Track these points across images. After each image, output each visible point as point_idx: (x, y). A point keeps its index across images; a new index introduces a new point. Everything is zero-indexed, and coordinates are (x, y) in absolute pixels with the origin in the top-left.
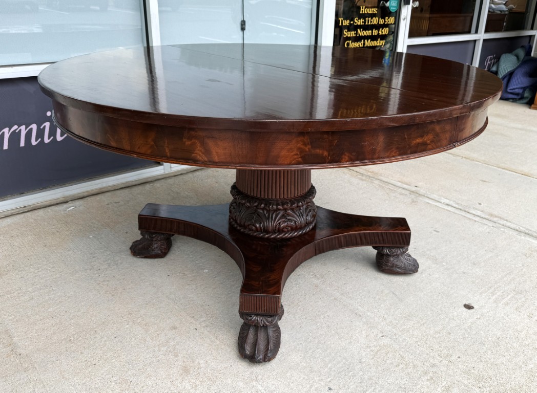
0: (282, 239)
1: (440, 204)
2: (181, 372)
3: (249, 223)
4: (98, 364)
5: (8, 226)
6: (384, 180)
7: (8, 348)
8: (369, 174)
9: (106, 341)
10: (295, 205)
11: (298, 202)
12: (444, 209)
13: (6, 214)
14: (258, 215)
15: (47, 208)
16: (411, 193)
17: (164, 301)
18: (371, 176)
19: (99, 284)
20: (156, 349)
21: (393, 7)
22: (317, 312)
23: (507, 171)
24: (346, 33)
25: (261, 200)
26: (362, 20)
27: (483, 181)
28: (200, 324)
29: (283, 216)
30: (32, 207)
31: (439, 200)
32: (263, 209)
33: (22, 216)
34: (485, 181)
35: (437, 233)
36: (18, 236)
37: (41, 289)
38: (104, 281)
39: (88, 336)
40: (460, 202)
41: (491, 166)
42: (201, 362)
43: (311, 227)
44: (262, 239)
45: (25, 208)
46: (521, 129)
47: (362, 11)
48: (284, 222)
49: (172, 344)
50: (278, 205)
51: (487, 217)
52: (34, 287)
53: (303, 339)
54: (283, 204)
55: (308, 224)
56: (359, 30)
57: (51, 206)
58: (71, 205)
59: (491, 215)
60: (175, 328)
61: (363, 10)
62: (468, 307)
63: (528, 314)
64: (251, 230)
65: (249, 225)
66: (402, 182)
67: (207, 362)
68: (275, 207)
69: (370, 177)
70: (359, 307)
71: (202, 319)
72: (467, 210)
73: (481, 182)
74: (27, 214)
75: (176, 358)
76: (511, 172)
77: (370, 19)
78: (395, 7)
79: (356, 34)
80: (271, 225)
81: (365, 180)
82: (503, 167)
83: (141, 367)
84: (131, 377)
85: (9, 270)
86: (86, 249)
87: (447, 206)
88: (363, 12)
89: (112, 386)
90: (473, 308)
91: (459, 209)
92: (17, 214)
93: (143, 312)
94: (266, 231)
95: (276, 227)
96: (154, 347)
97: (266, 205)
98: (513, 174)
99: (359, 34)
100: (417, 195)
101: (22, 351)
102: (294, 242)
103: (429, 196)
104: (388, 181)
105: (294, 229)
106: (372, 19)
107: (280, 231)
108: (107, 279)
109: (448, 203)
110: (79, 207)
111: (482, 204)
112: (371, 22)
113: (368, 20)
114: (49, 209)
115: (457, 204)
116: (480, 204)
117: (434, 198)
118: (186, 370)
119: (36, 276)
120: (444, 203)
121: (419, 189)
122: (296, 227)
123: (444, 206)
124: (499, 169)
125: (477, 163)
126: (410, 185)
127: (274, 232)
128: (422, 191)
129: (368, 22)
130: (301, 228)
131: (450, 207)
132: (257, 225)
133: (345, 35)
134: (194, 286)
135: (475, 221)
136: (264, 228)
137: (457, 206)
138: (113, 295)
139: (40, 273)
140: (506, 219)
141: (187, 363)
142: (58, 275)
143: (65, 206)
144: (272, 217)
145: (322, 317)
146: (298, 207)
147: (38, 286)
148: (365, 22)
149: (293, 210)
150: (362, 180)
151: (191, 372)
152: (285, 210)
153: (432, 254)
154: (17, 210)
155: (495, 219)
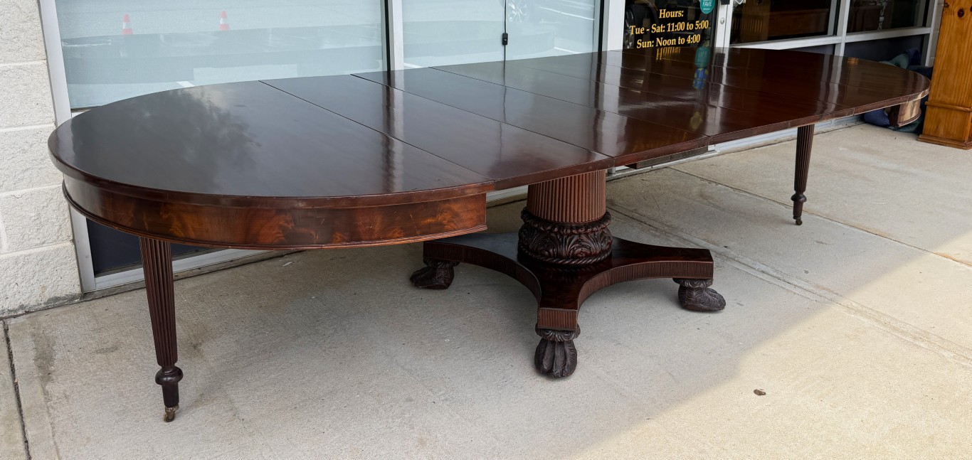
0: (576, 266)
1: (753, 271)
2: (417, 444)
3: (542, 248)
4: (326, 432)
5: (215, 283)
6: (684, 237)
7: (230, 413)
8: (666, 228)
9: (334, 410)
10: (589, 230)
11: (593, 227)
12: (757, 277)
13: (211, 268)
14: (551, 239)
15: (259, 264)
16: (718, 256)
17: (398, 371)
18: (668, 231)
19: (324, 351)
20: (390, 420)
21: (706, 7)
22: (574, 391)
23: (856, 230)
24: (640, 44)
25: (554, 224)
26: (662, 27)
27: (818, 242)
28: (439, 397)
29: (577, 241)
30: (240, 261)
31: (753, 266)
32: (556, 233)
33: (230, 271)
34: (821, 243)
35: (740, 307)
36: (228, 295)
37: (259, 354)
38: (330, 347)
39: (314, 404)
40: (779, 269)
41: (835, 223)
42: (438, 435)
43: (606, 255)
44: (556, 265)
45: (232, 263)
46: (894, 171)
47: (662, 15)
48: (578, 247)
49: (407, 416)
50: (572, 228)
51: (811, 288)
52: (252, 352)
53: (556, 417)
54: (577, 228)
55: (603, 252)
56: (658, 39)
57: (263, 260)
58: (287, 260)
59: (818, 287)
60: (411, 400)
61: (664, 14)
62: (759, 393)
63: (832, 404)
64: (544, 255)
65: (541, 251)
66: (708, 242)
67: (445, 435)
68: (569, 231)
69: (666, 232)
70: (626, 387)
71: (442, 392)
72: (787, 280)
73: (815, 243)
74: (237, 269)
75: (412, 431)
76: (862, 231)
77: (673, 24)
78: (708, 7)
79: (655, 44)
80: (565, 250)
81: (659, 237)
82: (852, 225)
83: (373, 437)
84: (363, 446)
85: (222, 333)
86: (309, 312)
87: (761, 274)
88: (664, 17)
89: (342, 454)
90: (765, 394)
91: (777, 278)
92: (223, 269)
93: (374, 382)
94: (560, 256)
95: (569, 252)
96: (388, 418)
97: (559, 229)
98: (864, 234)
99: (659, 44)
100: (725, 258)
101: (244, 417)
102: (588, 269)
103: (740, 260)
104: (690, 239)
105: (588, 256)
106: (676, 24)
107: (574, 257)
108: (334, 346)
109: (764, 270)
110: (298, 262)
111: (810, 272)
112: (675, 28)
113: (671, 26)
114: (262, 265)
115: (776, 271)
116: (806, 272)
117: (746, 263)
118: (422, 442)
119: (252, 340)
120: (758, 270)
121: (729, 250)
122: (591, 253)
123: (758, 273)
124: (846, 227)
125: (817, 217)
126: (718, 246)
127: (567, 258)
128: (732, 253)
129: (671, 29)
130: (596, 255)
131: (765, 275)
132: (551, 251)
133: (639, 46)
134: (433, 357)
135: (795, 293)
136: (557, 254)
137: (775, 274)
138: (341, 363)
139: (257, 337)
140: (836, 292)
141: (423, 436)
142: (278, 340)
143: (281, 260)
144: (566, 242)
145: (581, 396)
146: (592, 232)
147: (256, 351)
148: (666, 29)
149: (587, 234)
150: (655, 236)
151: (428, 445)
152: (580, 234)
153: (727, 332)
154: (224, 265)
155: (822, 292)
